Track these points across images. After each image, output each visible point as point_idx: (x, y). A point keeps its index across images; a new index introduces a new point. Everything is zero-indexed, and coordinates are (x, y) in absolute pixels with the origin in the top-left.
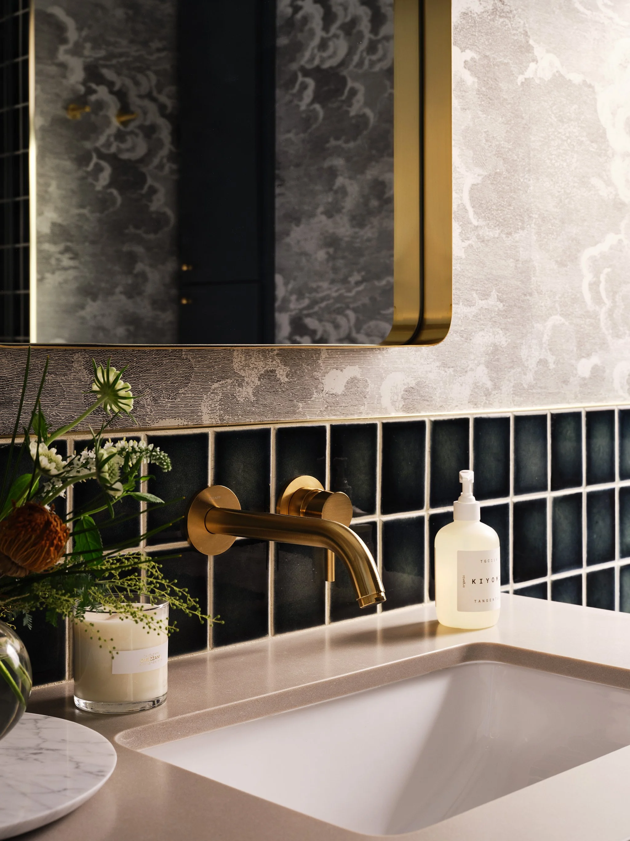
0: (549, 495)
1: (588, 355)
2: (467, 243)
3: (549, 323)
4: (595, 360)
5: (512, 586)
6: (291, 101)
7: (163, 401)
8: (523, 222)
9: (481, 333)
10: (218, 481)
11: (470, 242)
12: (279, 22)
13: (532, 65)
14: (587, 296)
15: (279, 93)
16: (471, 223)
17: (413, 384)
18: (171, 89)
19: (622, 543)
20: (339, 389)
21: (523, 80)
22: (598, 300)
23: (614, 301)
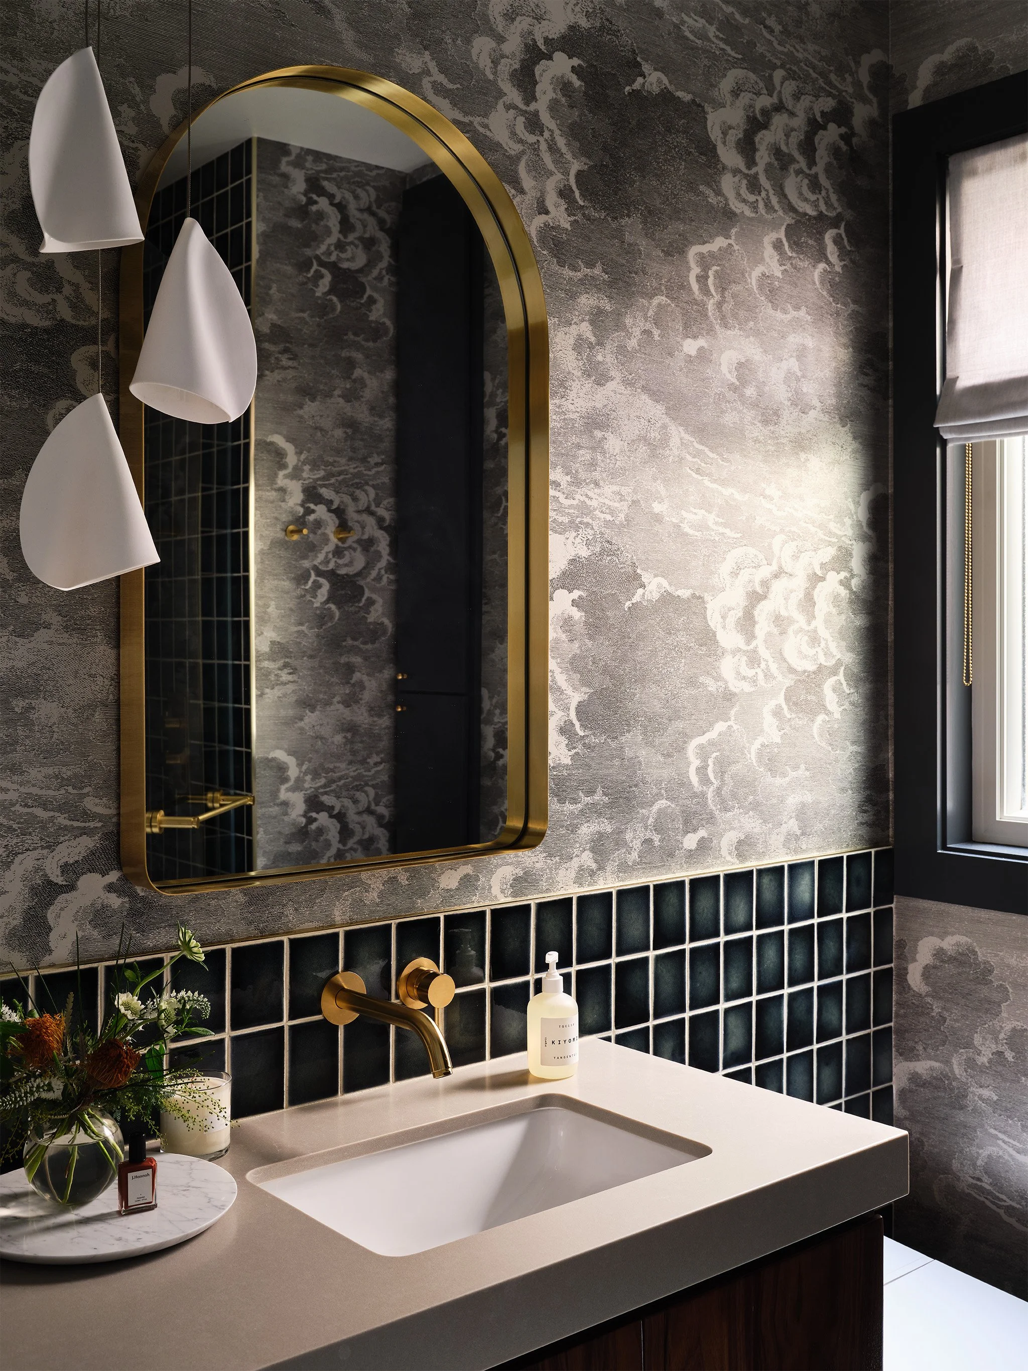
0: (651, 954)
1: (695, 830)
2: (574, 751)
3: (655, 808)
4: (702, 833)
5: (614, 1032)
6: (496, 524)
7: (302, 910)
8: (628, 725)
9: (586, 825)
10: (347, 968)
11: (576, 750)
12: (486, 446)
13: (640, 591)
14: (694, 779)
15: (486, 514)
16: (578, 734)
17: (521, 873)
18: (389, 501)
19: (726, 989)
20: (454, 884)
21: (631, 605)
22: (705, 781)
23: (722, 780)
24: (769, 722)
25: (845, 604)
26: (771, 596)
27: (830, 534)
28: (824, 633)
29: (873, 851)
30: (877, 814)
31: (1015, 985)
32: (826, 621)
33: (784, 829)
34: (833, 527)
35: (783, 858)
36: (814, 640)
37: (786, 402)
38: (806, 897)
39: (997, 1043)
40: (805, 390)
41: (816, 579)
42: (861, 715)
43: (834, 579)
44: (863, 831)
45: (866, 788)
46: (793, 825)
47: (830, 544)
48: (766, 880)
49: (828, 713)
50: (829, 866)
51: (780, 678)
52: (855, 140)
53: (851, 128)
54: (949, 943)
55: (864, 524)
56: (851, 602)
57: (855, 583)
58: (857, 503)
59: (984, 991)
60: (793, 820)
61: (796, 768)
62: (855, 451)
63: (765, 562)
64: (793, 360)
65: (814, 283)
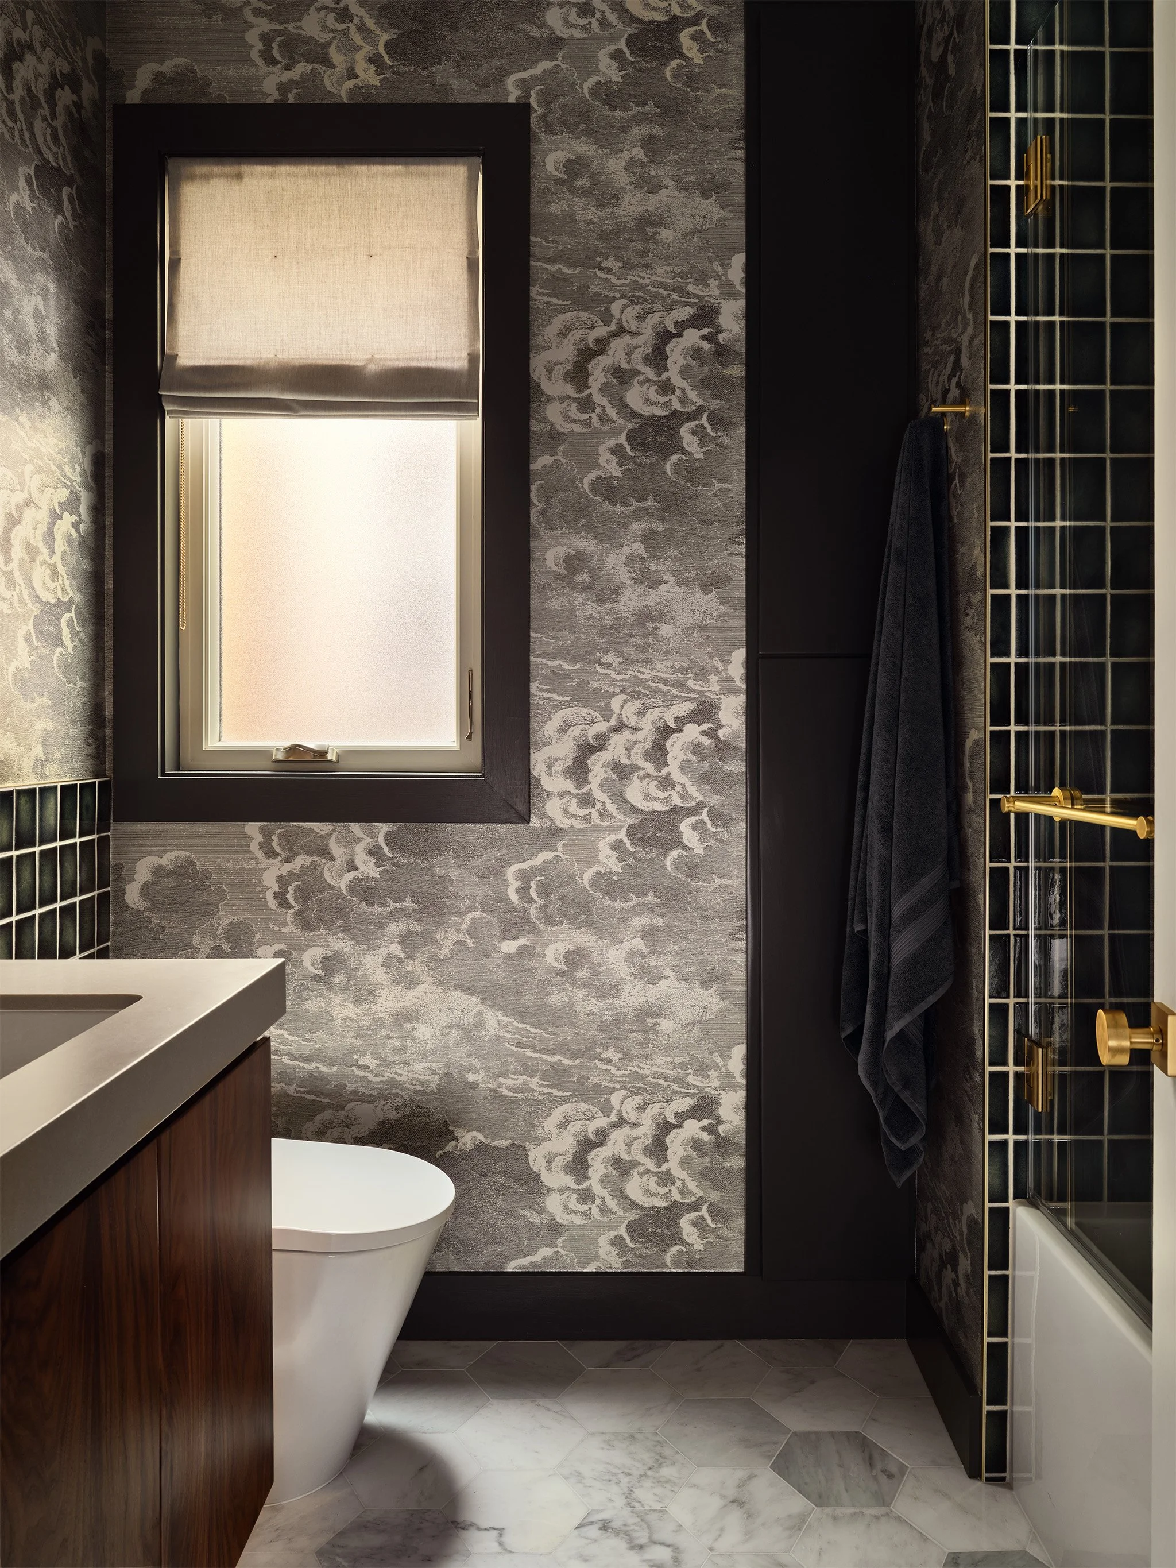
24: (22, 646)
25: (76, 544)
26: (23, 522)
27: (65, 475)
28: (61, 570)
29: (97, 780)
30: (97, 748)
31: (232, 886)
32: (63, 559)
33: (33, 754)
34: (67, 469)
35: (31, 781)
36: (55, 575)
37: (34, 336)
38: (52, 817)
39: (215, 939)
40: (48, 332)
41: (56, 517)
42: (88, 655)
43: (68, 519)
44: (88, 763)
45: (90, 723)
46: (38, 751)
47: (65, 486)
48: (23, 801)
49: (64, 647)
50: (68, 791)
51: (30, 605)
54: (167, 860)
55: (89, 475)
56: (79, 545)
57: (82, 527)
58: (83, 453)
59: (204, 896)
60: (39, 746)
61: (41, 695)
62: (82, 404)
63: (19, 488)
64: (39, 298)
65: (55, 232)
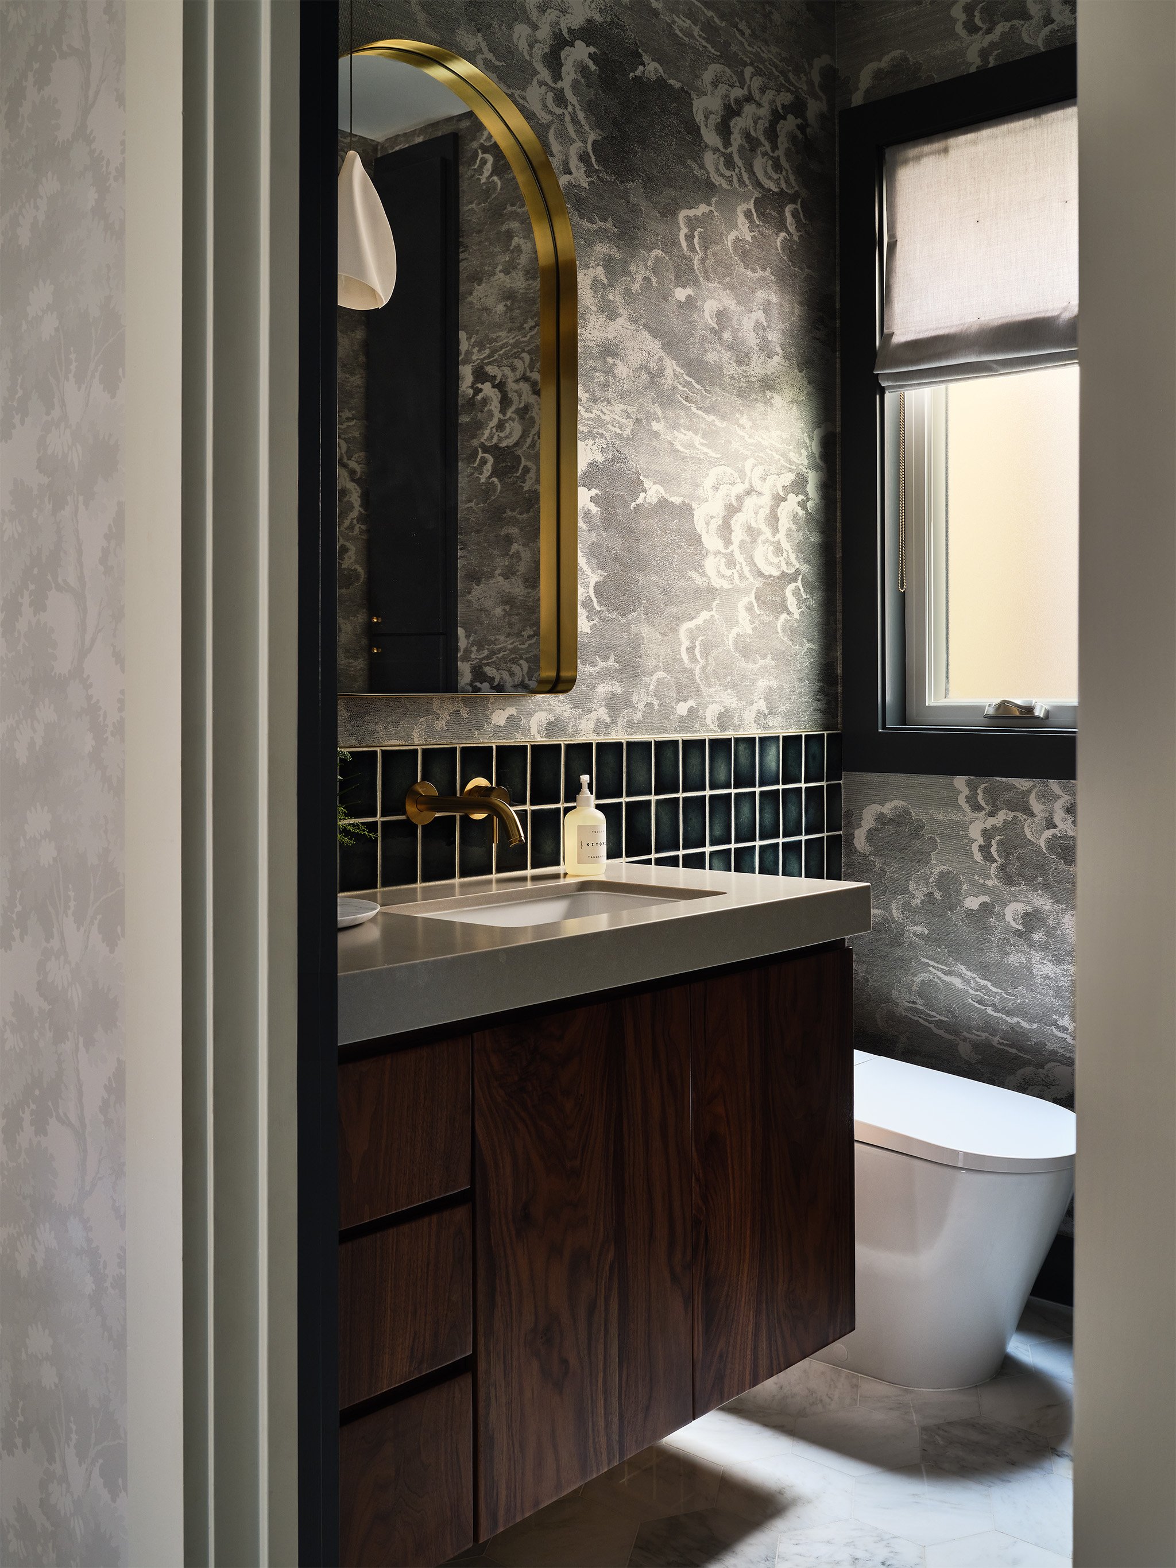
0: (653, 798)
1: (685, 700)
2: (592, 623)
3: (655, 677)
4: (691, 703)
5: (624, 860)
6: (472, 474)
7: (390, 729)
8: (634, 606)
9: (602, 685)
10: (424, 778)
11: (594, 622)
12: (461, 401)
13: (643, 495)
14: (685, 657)
15: (461, 465)
16: (595, 609)
17: (553, 719)
18: (361, 455)
19: (711, 835)
20: (502, 722)
21: (635, 506)
22: (694, 660)
23: (707, 660)
24: (743, 615)
25: (802, 522)
26: (744, 509)
27: (790, 462)
28: (786, 545)
29: (825, 733)
30: (828, 703)
31: (942, 836)
32: (788, 535)
33: (755, 708)
34: (793, 456)
35: (754, 731)
36: (778, 550)
37: (755, 347)
38: (773, 765)
39: (928, 887)
40: (770, 339)
41: (779, 499)
42: (816, 618)
43: (793, 500)
44: (817, 716)
45: (819, 681)
46: (762, 705)
47: (790, 470)
48: (741, 747)
49: (789, 613)
50: (791, 742)
51: (751, 579)
52: (808, 130)
53: (806, 120)
54: (888, 809)
55: (817, 456)
56: (807, 521)
57: (810, 505)
58: (811, 438)
59: (918, 845)
60: (762, 700)
61: (764, 656)
62: (809, 394)
63: (739, 480)
64: (761, 312)
65: (777, 249)
